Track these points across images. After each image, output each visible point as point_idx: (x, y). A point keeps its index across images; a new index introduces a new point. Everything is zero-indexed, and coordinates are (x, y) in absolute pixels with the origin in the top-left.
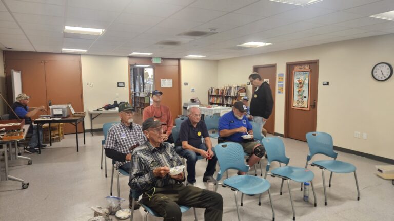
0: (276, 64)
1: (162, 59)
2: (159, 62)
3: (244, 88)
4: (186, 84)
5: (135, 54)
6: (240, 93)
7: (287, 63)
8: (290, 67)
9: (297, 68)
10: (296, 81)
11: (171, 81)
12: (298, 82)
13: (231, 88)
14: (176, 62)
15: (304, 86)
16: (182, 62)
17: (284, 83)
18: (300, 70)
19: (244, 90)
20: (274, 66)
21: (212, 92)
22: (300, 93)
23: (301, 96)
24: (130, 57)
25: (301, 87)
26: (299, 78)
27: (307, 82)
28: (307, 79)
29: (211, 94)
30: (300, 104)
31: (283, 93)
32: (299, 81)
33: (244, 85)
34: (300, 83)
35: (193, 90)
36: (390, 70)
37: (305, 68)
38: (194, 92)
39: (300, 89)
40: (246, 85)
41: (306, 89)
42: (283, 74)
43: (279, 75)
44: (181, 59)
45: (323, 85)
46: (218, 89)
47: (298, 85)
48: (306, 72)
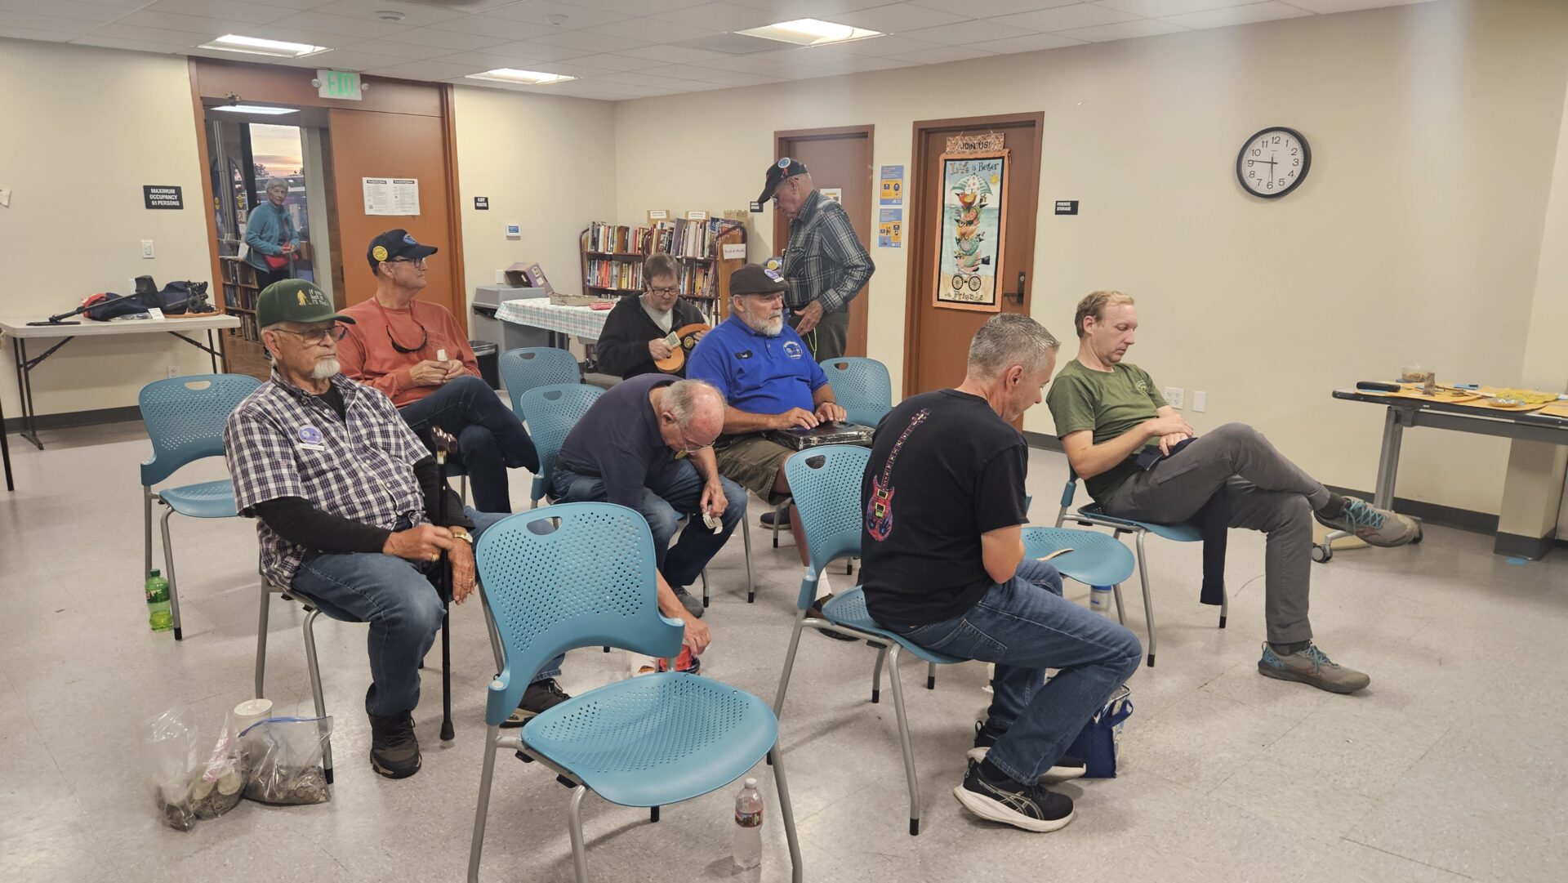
0: (872, 127)
1: (365, 78)
2: (352, 92)
3: (739, 226)
4: (482, 204)
6: (726, 247)
7: (915, 123)
8: (929, 138)
9: (955, 145)
10: (952, 199)
11: (412, 189)
12: (958, 203)
13: (682, 224)
14: (428, 102)
15: (982, 216)
16: (461, 103)
17: (905, 207)
18: (968, 154)
19: (738, 232)
20: (864, 135)
21: (595, 242)
22: (966, 246)
23: (969, 260)
24: (202, 62)
25: (970, 223)
26: (962, 187)
27: (992, 201)
28: (995, 189)
29: (590, 249)
30: (965, 289)
31: (898, 246)
32: (962, 196)
33: (739, 214)
34: (968, 206)
35: (516, 229)
36: (1300, 156)
37: (986, 145)
38: (518, 238)
39: (966, 229)
40: (745, 214)
41: (988, 229)
42: (900, 169)
43: (886, 170)
44: (451, 86)
45: (1057, 213)
46: (624, 230)
47: (958, 213)
48: (993, 162)
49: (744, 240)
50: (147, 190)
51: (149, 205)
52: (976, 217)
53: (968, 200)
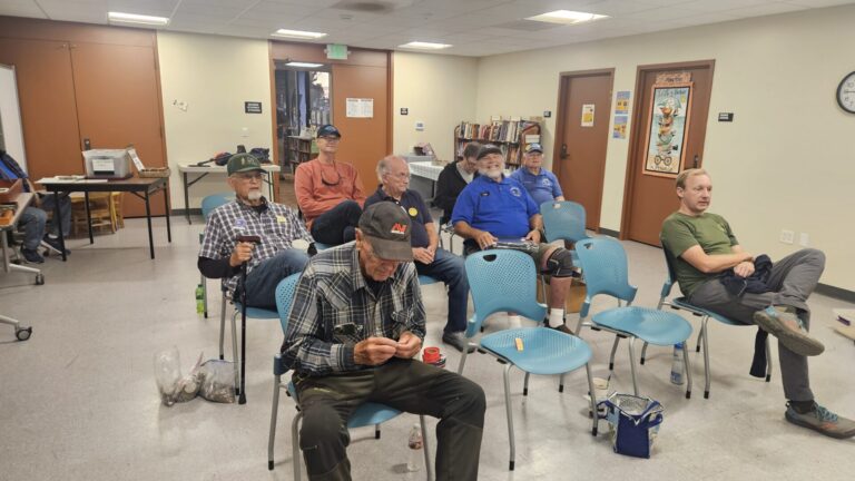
0: (614, 69)
1: (350, 48)
2: (342, 55)
3: (537, 125)
4: (404, 112)
5: (284, 33)
6: (528, 137)
7: (639, 67)
8: (646, 76)
9: (661, 80)
10: (658, 111)
11: (370, 104)
12: (661, 113)
13: (506, 123)
14: (381, 60)
15: (675, 121)
16: (397, 59)
17: (629, 115)
18: (669, 84)
19: (536, 128)
20: (608, 74)
21: (463, 133)
22: (664, 138)
23: (665, 147)
24: (275, 42)
25: (667, 125)
26: (664, 104)
27: (682, 113)
28: (684, 106)
29: (460, 136)
30: (662, 164)
31: (624, 138)
32: (663, 110)
33: (538, 118)
34: (667, 116)
35: (421, 125)
37: (680, 79)
38: (422, 130)
39: (665, 129)
40: (541, 118)
41: (678, 128)
42: (628, 93)
43: (620, 94)
44: (393, 51)
45: (720, 120)
46: (477, 126)
47: (661, 119)
48: (682, 90)
49: (539, 132)
50: (247, 104)
51: (247, 111)
52: (672, 122)
53: (667, 112)
